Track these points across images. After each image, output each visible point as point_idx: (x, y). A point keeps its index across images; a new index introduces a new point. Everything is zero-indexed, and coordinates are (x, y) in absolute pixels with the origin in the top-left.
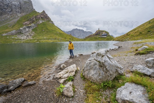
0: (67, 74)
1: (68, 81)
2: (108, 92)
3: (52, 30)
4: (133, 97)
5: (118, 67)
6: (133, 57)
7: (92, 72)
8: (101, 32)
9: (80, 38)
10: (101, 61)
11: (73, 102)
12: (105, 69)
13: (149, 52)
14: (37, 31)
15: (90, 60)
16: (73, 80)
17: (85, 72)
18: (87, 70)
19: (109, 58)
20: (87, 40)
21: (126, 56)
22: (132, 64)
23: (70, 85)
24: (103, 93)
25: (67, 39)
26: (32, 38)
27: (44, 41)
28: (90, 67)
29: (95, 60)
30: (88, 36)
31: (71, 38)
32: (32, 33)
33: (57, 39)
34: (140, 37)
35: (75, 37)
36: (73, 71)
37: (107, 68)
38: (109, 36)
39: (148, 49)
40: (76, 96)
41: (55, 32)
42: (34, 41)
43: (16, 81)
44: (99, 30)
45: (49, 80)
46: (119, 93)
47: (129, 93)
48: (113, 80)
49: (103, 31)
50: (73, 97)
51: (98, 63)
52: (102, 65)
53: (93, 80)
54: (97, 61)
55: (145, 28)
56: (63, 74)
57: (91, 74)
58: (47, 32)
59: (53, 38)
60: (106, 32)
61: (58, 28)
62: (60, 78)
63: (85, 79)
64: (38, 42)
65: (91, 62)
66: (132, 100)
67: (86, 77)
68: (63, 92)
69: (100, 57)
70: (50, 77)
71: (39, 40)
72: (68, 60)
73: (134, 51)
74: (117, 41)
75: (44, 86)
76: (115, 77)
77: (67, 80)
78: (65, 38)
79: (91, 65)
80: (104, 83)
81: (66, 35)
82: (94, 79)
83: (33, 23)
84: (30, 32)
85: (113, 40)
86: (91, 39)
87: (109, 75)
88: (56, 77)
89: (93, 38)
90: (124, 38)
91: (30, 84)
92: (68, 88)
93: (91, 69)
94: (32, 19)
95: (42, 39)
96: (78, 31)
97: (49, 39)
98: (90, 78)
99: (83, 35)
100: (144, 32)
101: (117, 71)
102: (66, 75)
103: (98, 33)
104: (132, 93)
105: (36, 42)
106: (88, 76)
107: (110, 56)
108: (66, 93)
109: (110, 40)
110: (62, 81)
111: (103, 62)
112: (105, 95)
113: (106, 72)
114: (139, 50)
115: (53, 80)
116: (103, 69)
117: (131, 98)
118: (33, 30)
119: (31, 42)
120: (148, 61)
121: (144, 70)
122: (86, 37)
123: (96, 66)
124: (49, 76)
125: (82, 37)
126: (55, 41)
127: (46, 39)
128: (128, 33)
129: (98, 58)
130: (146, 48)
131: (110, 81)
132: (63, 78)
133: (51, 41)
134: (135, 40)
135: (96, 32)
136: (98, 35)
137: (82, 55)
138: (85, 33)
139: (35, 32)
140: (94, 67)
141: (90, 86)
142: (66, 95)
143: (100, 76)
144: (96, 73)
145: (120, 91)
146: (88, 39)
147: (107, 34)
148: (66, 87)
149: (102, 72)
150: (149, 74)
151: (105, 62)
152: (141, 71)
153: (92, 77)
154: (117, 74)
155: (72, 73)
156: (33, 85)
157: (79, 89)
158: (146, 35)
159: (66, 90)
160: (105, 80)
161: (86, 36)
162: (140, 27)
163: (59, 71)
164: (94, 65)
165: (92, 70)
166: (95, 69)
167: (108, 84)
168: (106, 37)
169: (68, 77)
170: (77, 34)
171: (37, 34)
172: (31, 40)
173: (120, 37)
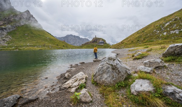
0: (76, 82)
1: (80, 89)
2: (122, 91)
3: (39, 35)
4: (144, 88)
5: (127, 69)
6: (132, 62)
7: (105, 76)
8: (98, 39)
9: (75, 45)
10: (113, 65)
11: (93, 106)
12: (117, 71)
13: (143, 57)
14: (15, 35)
15: (102, 64)
16: (85, 87)
17: (97, 78)
18: (99, 75)
19: (119, 61)
20: (83, 48)
21: (127, 61)
22: (134, 67)
23: (86, 91)
24: (118, 92)
25: (59, 47)
26: (6, 45)
27: (26, 48)
28: (102, 71)
29: (107, 63)
30: (85, 43)
31: (65, 45)
32: (8, 38)
33: (47, 46)
34: (132, 45)
35: (69, 44)
36: (83, 79)
37: (119, 70)
38: (106, 43)
39: (142, 55)
40: (94, 100)
41: (44, 38)
42: (11, 49)
43: (10, 98)
44: (96, 37)
45: (54, 92)
46: (133, 88)
47: (140, 86)
48: (124, 80)
49: (100, 39)
50: (91, 102)
51: (111, 66)
52: (114, 68)
53: (106, 83)
54: (109, 64)
55: (135, 37)
56: (71, 83)
57: (104, 78)
58: (32, 37)
59: (41, 45)
60: (103, 40)
61: (48, 33)
62: (70, 87)
63: (97, 84)
64: (17, 50)
65: (103, 67)
66: (143, 90)
67: (98, 82)
68: (80, 99)
69: (112, 61)
70: (54, 88)
71: (18, 46)
72: (70, 69)
73: (131, 57)
74: (114, 48)
75: (52, 99)
76: (126, 78)
77: (78, 88)
78: (57, 45)
79: (103, 69)
80: (118, 84)
81: (58, 41)
82: (108, 82)
83: (9, 24)
84: (4, 36)
85: (110, 48)
86: (88, 47)
87: (121, 76)
88: (64, 87)
89: (89, 45)
90: (119, 46)
91: (32, 100)
92: (84, 94)
93: (103, 73)
94: (9, 19)
95: (24, 46)
96: (73, 38)
97: (34, 46)
98: (103, 82)
99: (78, 42)
100: (134, 41)
101: (126, 72)
102: (76, 84)
103: (95, 40)
104: (142, 86)
105: (13, 50)
106: (101, 80)
107: (119, 60)
108: (83, 99)
109: (108, 48)
110: (73, 90)
111: (115, 65)
112: (121, 93)
113: (118, 74)
114: (135, 56)
115: (61, 91)
116: (116, 71)
117: (143, 89)
118: (9, 33)
119: (4, 50)
120: (146, 62)
121: (145, 69)
122: (82, 45)
123: (109, 69)
124: (52, 88)
125: (78, 45)
126: (44, 48)
127: (30, 46)
128: (122, 41)
129: (110, 62)
130: (140, 54)
131: (122, 81)
132: (73, 87)
133: (37, 49)
134: (129, 48)
135: (93, 39)
136: (95, 43)
137: (83, 63)
138: (81, 40)
139: (13, 37)
140: (107, 70)
141: (105, 90)
142: (84, 102)
143: (114, 78)
144: (109, 76)
145: (133, 86)
146: (85, 46)
147: (104, 42)
148: (83, 94)
149: (115, 74)
150: (149, 72)
151: (117, 65)
152: (143, 70)
153: (106, 80)
154: (126, 75)
155: (83, 81)
156: (35, 100)
157: (95, 94)
158: (136, 43)
159: (83, 96)
160: (119, 81)
161: (83, 43)
162: (131, 36)
163: (65, 80)
164: (107, 69)
165: (105, 74)
166: (108, 73)
167: (121, 84)
168: (103, 44)
169: (79, 85)
170: (71, 41)
171: (15, 38)
172: (4, 47)
173: (116, 45)
